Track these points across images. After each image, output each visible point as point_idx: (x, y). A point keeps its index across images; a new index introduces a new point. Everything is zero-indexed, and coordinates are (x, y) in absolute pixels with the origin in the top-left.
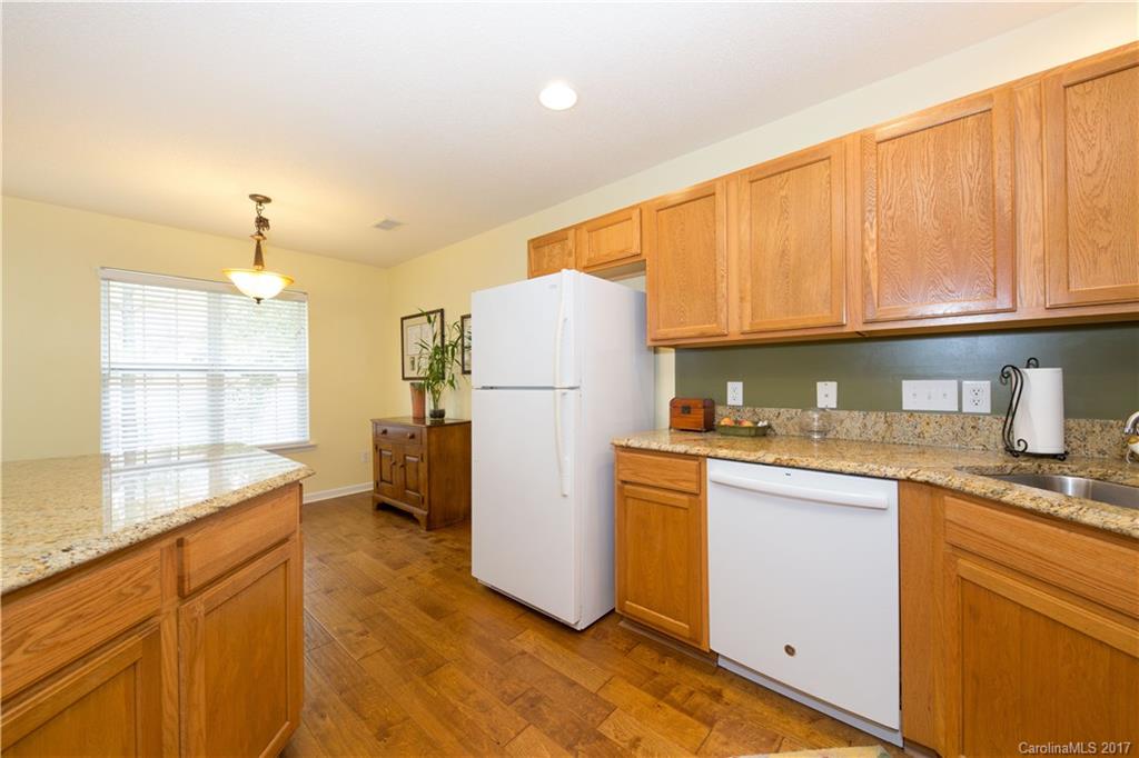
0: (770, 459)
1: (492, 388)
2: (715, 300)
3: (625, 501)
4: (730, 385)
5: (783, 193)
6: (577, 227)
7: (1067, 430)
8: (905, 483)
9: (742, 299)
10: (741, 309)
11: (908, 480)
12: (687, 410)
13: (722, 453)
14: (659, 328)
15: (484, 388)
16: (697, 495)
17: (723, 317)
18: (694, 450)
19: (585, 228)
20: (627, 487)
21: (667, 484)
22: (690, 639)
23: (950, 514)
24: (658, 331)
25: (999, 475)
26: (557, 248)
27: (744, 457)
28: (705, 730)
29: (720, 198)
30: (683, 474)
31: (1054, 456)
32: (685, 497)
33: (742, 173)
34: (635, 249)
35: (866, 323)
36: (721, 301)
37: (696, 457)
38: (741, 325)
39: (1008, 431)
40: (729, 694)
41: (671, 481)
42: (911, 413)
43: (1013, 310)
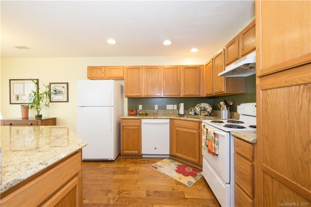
0: (153, 118)
1: (84, 106)
2: (140, 89)
3: (124, 130)
4: (139, 106)
5: (152, 72)
6: (105, 67)
7: (184, 111)
8: (170, 119)
9: (145, 90)
10: (145, 92)
11: (171, 118)
12: (132, 111)
13: (145, 118)
14: (127, 93)
15: (82, 107)
16: (139, 126)
17: (141, 93)
18: (139, 118)
19: (108, 68)
20: (124, 127)
21: (134, 125)
22: (138, 154)
23: (175, 122)
24: (128, 94)
25: (179, 117)
26: (98, 71)
27: (149, 118)
28: (145, 165)
29: (141, 70)
30: (137, 123)
31: (183, 115)
32: (137, 127)
33: (145, 66)
34: (122, 76)
35: (164, 96)
36: (141, 89)
37: (139, 119)
38: (145, 94)
39: (179, 112)
40: (146, 160)
41: (135, 124)
42: (168, 110)
43: (180, 96)
